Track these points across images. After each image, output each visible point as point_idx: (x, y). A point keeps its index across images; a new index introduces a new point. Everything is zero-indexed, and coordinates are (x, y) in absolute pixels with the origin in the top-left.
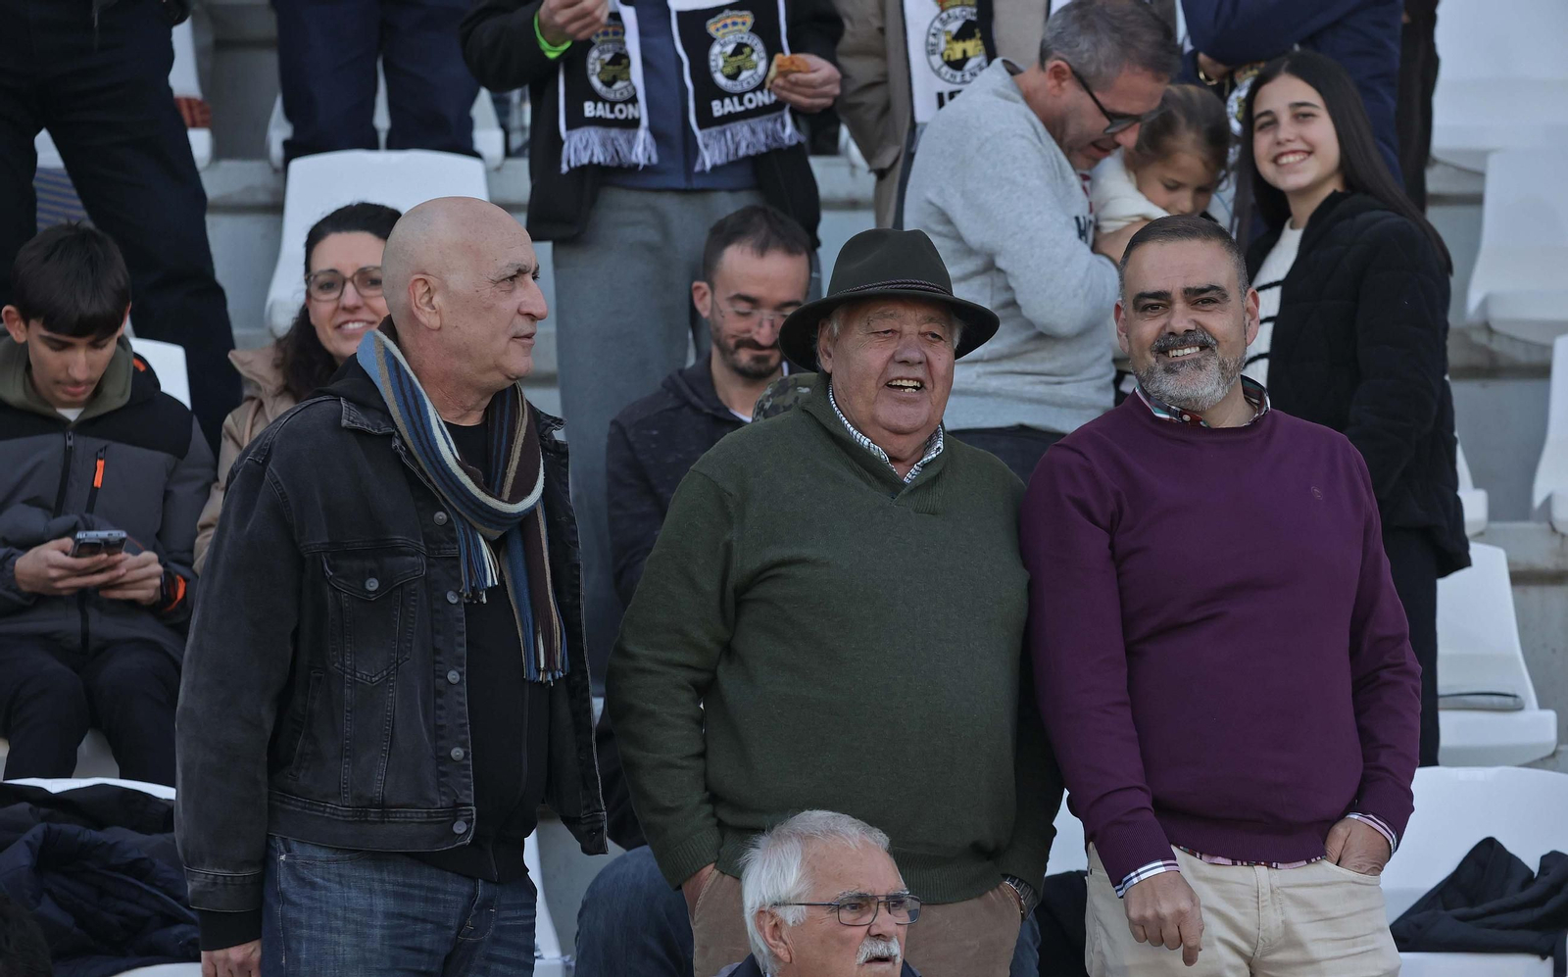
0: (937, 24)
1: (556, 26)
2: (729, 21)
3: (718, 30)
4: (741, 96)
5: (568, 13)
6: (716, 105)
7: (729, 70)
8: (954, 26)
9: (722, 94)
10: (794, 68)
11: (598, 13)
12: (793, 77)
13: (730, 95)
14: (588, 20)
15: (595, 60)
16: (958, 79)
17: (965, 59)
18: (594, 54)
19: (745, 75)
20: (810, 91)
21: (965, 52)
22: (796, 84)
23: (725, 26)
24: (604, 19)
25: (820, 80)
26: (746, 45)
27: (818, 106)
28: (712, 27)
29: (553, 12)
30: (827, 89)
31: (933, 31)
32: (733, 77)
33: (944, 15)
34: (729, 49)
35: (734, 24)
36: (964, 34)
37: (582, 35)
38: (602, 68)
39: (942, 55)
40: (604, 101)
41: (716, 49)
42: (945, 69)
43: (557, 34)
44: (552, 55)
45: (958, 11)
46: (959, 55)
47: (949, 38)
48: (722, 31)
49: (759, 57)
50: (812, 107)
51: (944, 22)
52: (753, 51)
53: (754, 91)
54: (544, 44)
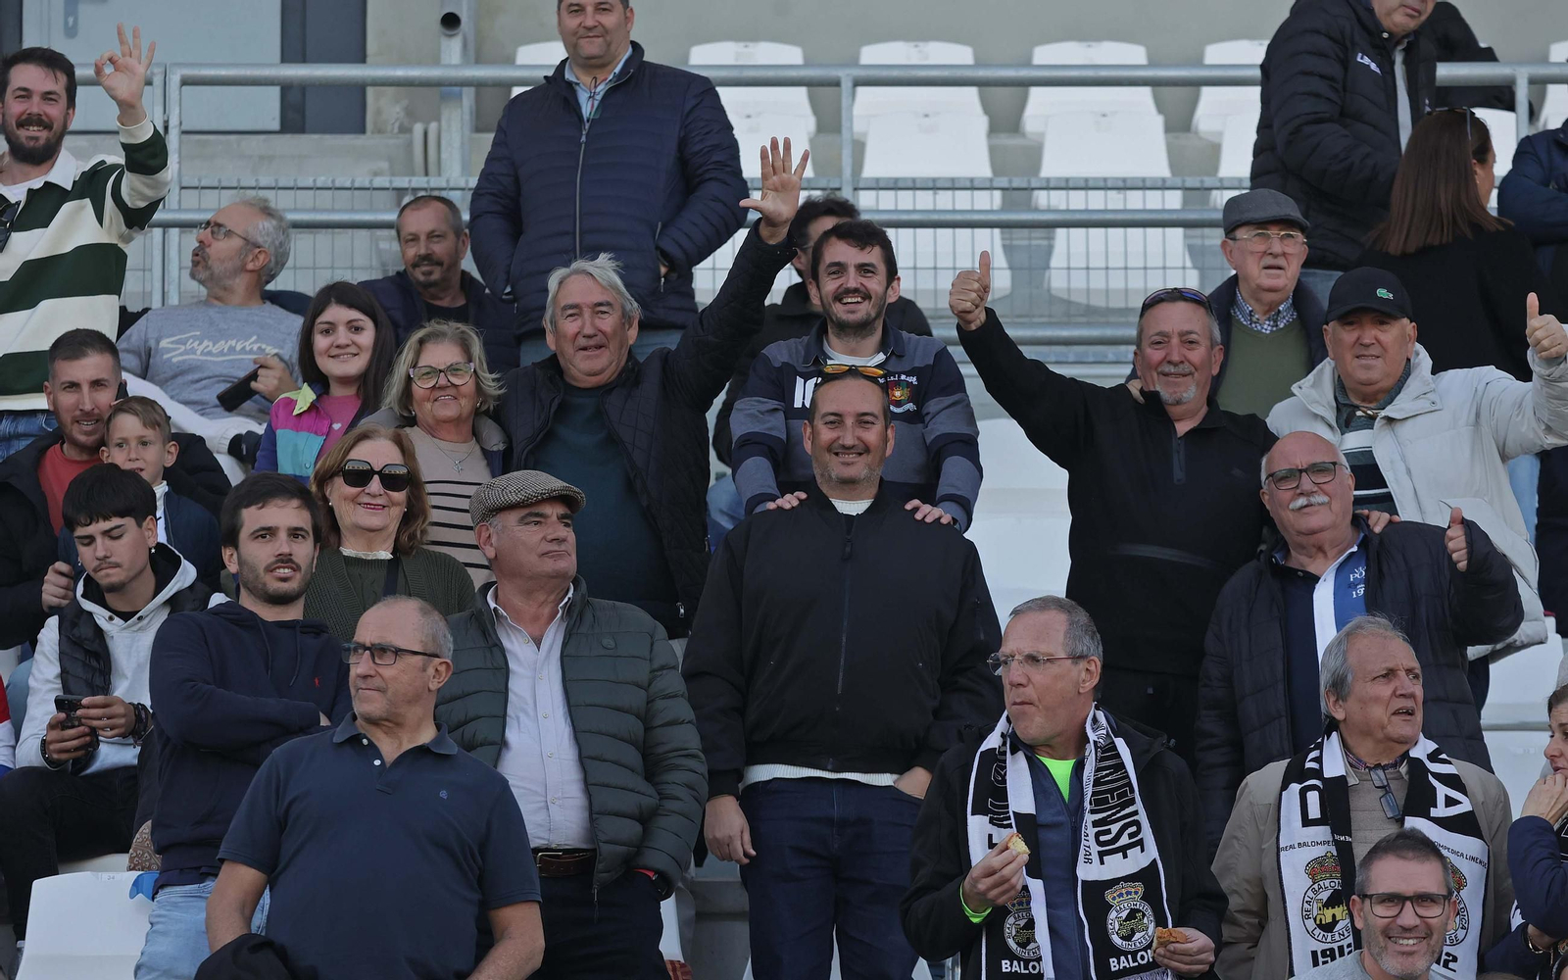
0: (1310, 893)
1: (979, 894)
2: (1124, 891)
3: (1114, 899)
4: (1134, 954)
5: (989, 881)
6: (1113, 961)
7: (1123, 932)
8: (1325, 896)
9: (1118, 953)
10: (1172, 939)
11: (1014, 880)
12: (1171, 947)
13: (1125, 954)
14: (1006, 886)
15: (1011, 926)
16: (1329, 940)
17: (1335, 922)
18: (1011, 920)
19: (1137, 936)
20: (1187, 959)
21: (1334, 916)
22: (1174, 952)
23: (1121, 895)
24: (1019, 887)
25: (1195, 950)
26: (1139, 911)
27: (1197, 972)
28: (1109, 896)
29: (976, 881)
30: (1203, 956)
31: (1307, 899)
32: (1128, 938)
33: (1316, 886)
34: (1124, 915)
35: (1128, 893)
36: (1332, 902)
37: (1001, 901)
38: (1018, 932)
39: (1315, 919)
40: (1019, 960)
41: (1113, 915)
42: (1317, 931)
43: (981, 899)
44: (975, 920)
45: (1327, 882)
46: (1329, 920)
47: (1320, 905)
48: (1118, 900)
49: (1149, 921)
50: (1190, 972)
51: (1315, 892)
52: (1144, 915)
53: (1145, 949)
54: (968, 912)
